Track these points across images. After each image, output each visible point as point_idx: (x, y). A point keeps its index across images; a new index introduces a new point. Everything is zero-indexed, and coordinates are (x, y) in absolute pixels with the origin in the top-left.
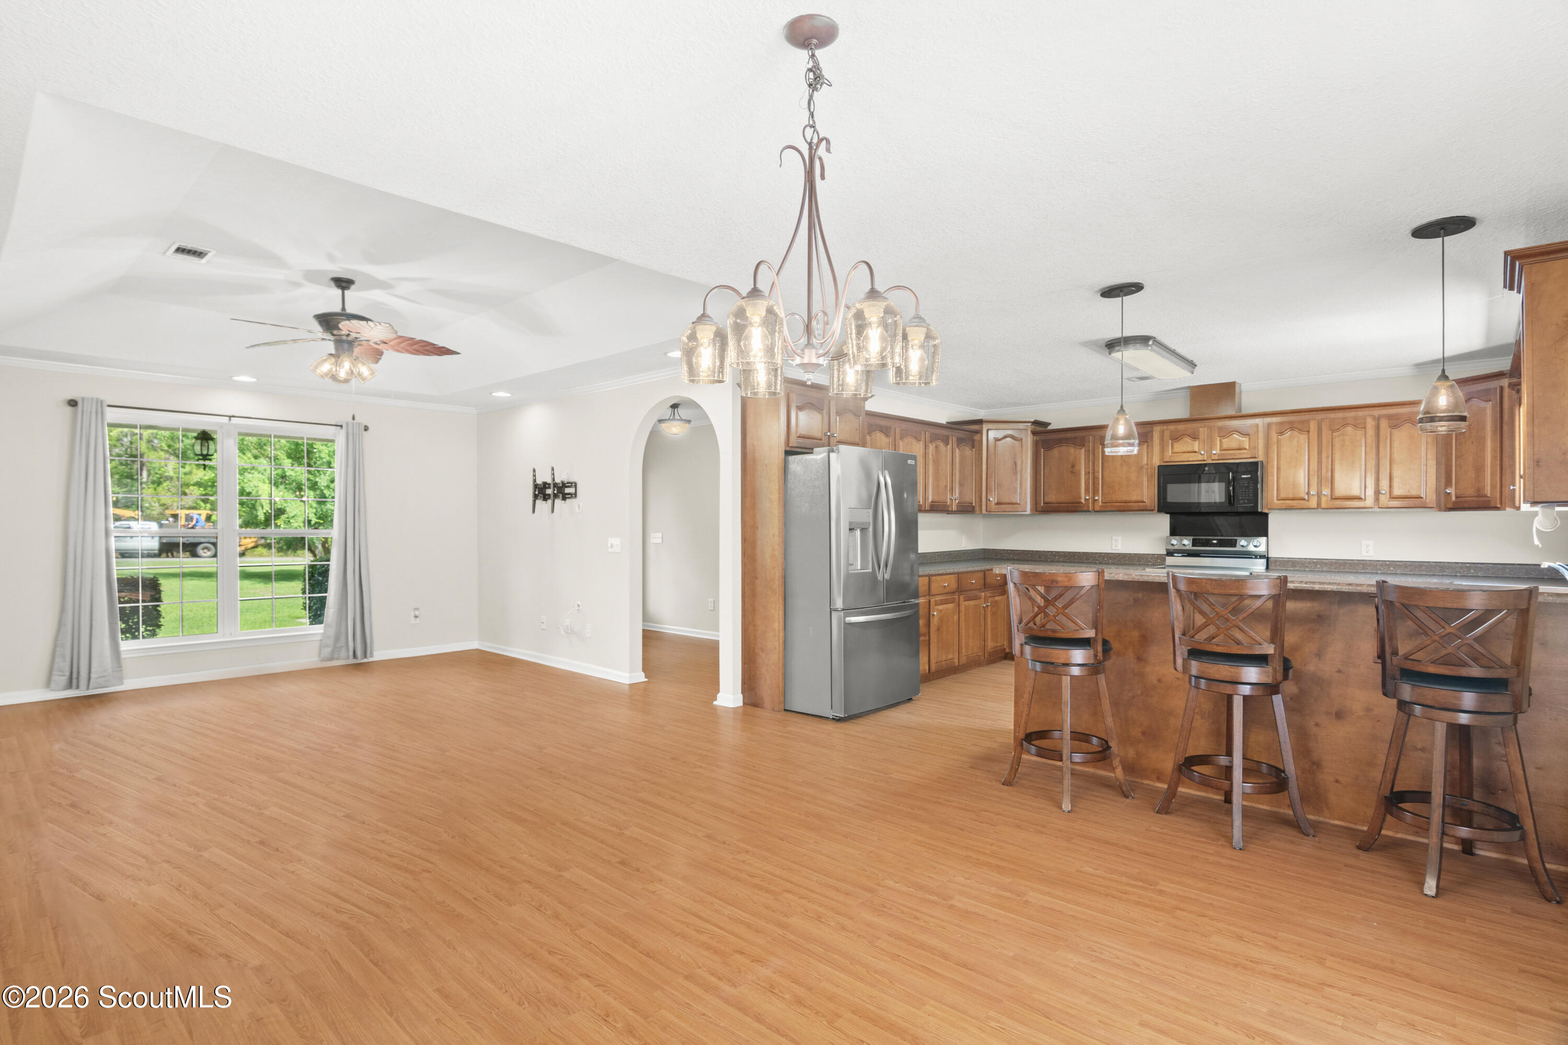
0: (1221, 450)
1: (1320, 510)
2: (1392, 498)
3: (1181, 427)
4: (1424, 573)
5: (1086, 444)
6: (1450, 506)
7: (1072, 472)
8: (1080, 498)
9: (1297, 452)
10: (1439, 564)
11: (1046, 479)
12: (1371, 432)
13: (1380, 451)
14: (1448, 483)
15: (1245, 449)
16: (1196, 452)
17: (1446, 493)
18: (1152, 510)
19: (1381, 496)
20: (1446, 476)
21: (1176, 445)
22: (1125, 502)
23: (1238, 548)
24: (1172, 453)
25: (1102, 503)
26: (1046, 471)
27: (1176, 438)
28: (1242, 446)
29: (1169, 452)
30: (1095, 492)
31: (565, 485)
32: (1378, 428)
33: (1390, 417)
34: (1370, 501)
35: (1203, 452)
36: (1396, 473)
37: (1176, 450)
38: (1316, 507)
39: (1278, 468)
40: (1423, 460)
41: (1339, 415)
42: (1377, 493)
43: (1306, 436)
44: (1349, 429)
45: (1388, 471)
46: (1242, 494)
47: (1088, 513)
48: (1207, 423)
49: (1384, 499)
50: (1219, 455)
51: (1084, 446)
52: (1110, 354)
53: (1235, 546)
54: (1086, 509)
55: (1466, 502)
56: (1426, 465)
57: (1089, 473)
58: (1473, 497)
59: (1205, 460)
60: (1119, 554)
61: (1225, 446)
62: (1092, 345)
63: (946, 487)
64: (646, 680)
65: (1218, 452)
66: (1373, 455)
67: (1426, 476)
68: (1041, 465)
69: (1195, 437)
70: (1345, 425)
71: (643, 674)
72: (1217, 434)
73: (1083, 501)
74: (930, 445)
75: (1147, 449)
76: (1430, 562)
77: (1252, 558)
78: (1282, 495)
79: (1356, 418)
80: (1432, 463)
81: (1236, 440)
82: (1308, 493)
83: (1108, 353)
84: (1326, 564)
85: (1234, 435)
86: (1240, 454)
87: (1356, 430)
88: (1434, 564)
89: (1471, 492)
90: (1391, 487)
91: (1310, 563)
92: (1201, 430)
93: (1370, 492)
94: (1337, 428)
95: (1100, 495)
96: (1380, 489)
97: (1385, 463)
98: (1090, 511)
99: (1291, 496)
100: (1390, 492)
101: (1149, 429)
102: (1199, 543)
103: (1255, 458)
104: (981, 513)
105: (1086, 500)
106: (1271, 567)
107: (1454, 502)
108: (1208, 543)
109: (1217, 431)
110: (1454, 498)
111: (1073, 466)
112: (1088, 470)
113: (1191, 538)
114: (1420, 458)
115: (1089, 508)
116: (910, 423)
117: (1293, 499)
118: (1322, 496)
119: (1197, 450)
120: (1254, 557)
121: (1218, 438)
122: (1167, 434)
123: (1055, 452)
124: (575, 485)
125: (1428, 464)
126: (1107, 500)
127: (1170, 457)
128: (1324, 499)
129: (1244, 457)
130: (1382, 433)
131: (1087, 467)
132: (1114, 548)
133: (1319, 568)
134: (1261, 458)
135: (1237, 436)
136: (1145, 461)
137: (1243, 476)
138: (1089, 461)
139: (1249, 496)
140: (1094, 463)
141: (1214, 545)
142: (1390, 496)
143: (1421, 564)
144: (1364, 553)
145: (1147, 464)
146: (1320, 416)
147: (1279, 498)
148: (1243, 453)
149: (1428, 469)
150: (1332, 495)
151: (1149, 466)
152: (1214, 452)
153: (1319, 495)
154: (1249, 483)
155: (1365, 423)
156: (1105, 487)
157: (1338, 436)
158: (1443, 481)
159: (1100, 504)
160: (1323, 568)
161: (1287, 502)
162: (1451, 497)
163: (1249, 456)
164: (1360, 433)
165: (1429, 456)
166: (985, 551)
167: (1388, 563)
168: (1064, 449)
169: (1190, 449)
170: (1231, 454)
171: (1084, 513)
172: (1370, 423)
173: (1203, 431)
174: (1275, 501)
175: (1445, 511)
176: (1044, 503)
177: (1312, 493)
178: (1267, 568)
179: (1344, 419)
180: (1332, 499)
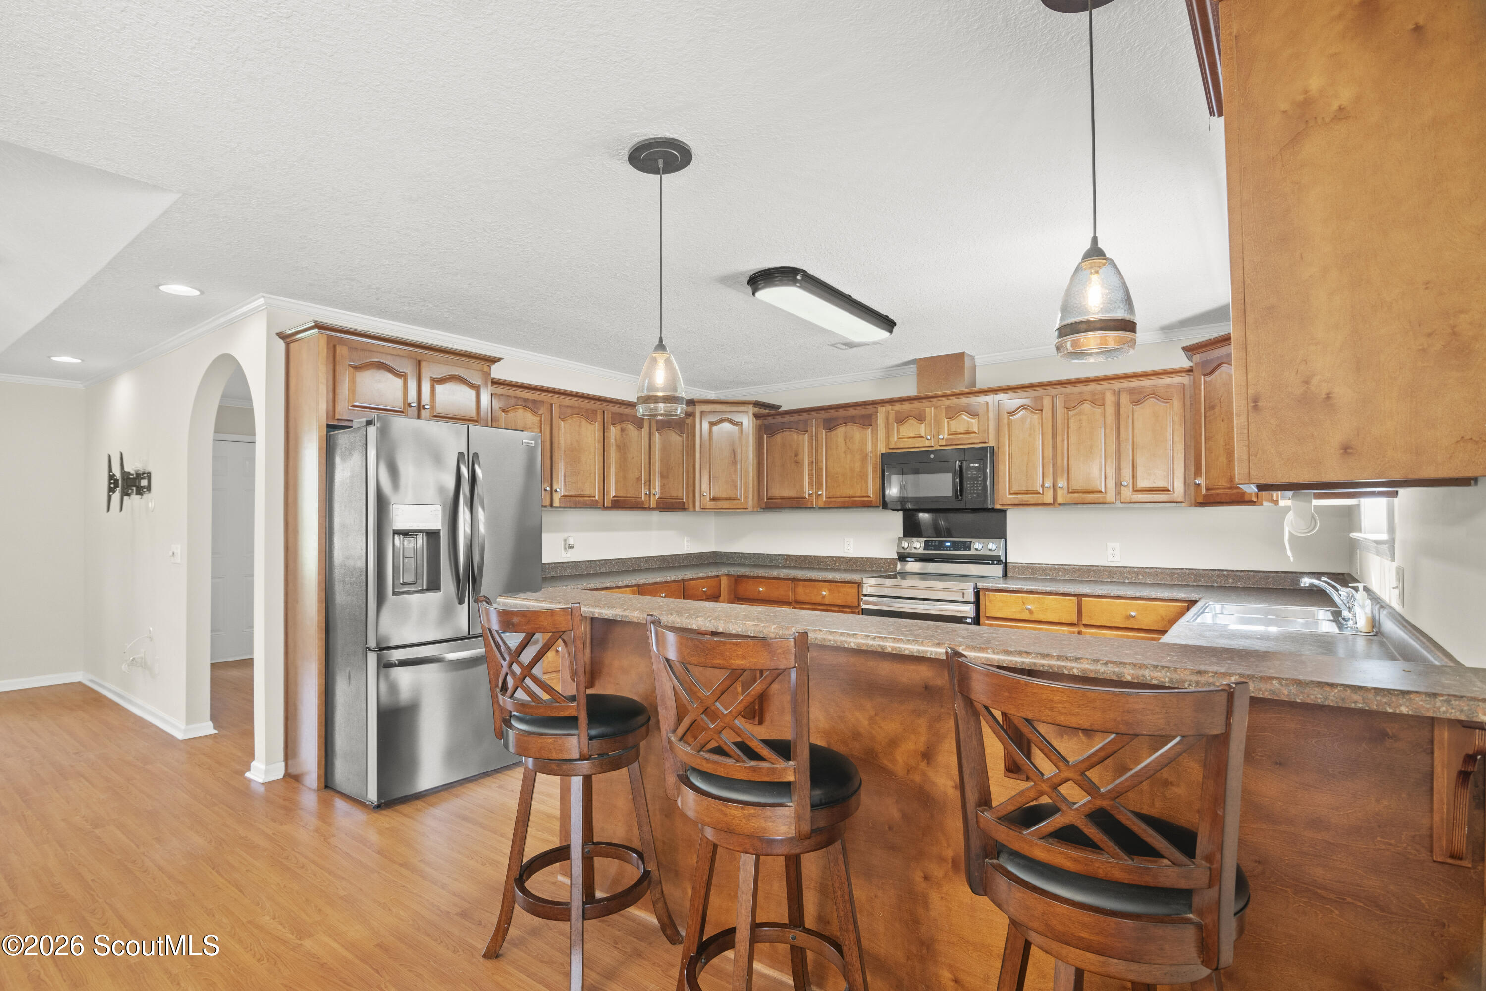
0: (949, 435)
1: (1057, 506)
2: (1137, 490)
3: (906, 407)
4: (1176, 582)
5: (809, 429)
6: (1200, 500)
7: (796, 462)
8: (805, 492)
9: (1030, 435)
10: (1194, 572)
11: (769, 469)
12: (1110, 410)
13: (1121, 432)
14: (1198, 472)
15: (975, 432)
16: (922, 437)
17: (1195, 483)
18: (878, 507)
19: (1123, 488)
20: (1195, 465)
21: (901, 428)
22: (850, 497)
23: (972, 552)
24: (898, 438)
25: (826, 498)
26: (769, 461)
27: (901, 420)
28: (970, 429)
29: (894, 437)
30: (819, 486)
31: (139, 476)
32: (1118, 405)
33: (1131, 392)
34: (1111, 496)
35: (929, 437)
36: (1139, 461)
37: (901, 435)
38: (1051, 502)
39: (1009, 455)
40: (1170, 443)
41: (1076, 389)
42: (1119, 484)
43: (1039, 416)
44: (1086, 407)
45: (1131, 458)
46: (970, 487)
47: (812, 510)
48: (934, 402)
49: (1127, 493)
50: (947, 440)
51: (807, 431)
52: (754, 294)
53: (970, 550)
54: (809, 506)
55: (1217, 495)
56: (1173, 450)
57: (813, 462)
58: (1225, 488)
59: (932, 447)
60: (851, 559)
61: (953, 430)
62: (728, 280)
63: (639, 479)
64: (216, 732)
65: (946, 436)
66: (1113, 438)
67: (1173, 464)
68: (764, 454)
69: (921, 419)
70: (1081, 402)
71: (211, 724)
72: (943, 415)
73: (807, 497)
74: (612, 428)
75: (872, 433)
76: (1182, 569)
77: (988, 564)
78: (1015, 488)
79: (1093, 394)
80: (1180, 448)
81: (965, 421)
82: (1043, 486)
83: (751, 293)
84: (1068, 571)
85: (963, 416)
86: (969, 438)
87: (1094, 407)
88: (1188, 571)
89: (1223, 482)
90: (1134, 477)
91: (1051, 570)
92: (928, 410)
93: (1111, 483)
94: (1073, 405)
95: (824, 489)
96: (1122, 480)
97: (1127, 448)
98: (813, 508)
99: (1024, 489)
100: (1134, 484)
101: (874, 410)
102: (932, 545)
103: (985, 443)
104: (695, 511)
105: (810, 494)
106: (1010, 574)
107: (1205, 496)
108: (940, 546)
109: (944, 411)
110: (1204, 491)
111: (796, 455)
112: (811, 459)
113: (923, 540)
114: (1167, 440)
115: (813, 504)
116: (577, 399)
117: (1027, 493)
118: (1058, 489)
119: (923, 434)
120: (990, 562)
121: (946, 420)
122: (892, 415)
123: (778, 438)
124: (149, 476)
125: (1175, 450)
126: (831, 495)
127: (896, 442)
128: (1060, 493)
129: (973, 442)
130: (1123, 410)
131: (811, 455)
132: (846, 551)
133: (1062, 576)
134: (991, 444)
135: (966, 418)
136: (869, 448)
137: (971, 465)
138: (812, 448)
139: (977, 489)
140: (817, 451)
141: (947, 548)
142: (1133, 488)
143: (1173, 571)
144: (1110, 559)
145: (872, 452)
146: (1054, 391)
147: (1012, 492)
148: (972, 438)
149: (1175, 455)
150: (1068, 488)
151: (874, 453)
152: (941, 437)
153: (1054, 487)
154: (977, 474)
155: (1104, 399)
156: (829, 480)
157: (1075, 415)
158: (1193, 469)
159: (824, 499)
160: (1065, 576)
161: (1020, 496)
162: (1201, 490)
163: (978, 441)
164: (1098, 411)
165: (1177, 439)
166: (715, 554)
167: (1136, 570)
168: (786, 434)
169: (916, 434)
170: (959, 439)
171: (808, 510)
172: (1110, 398)
173: (930, 412)
174: (1008, 496)
175: (1196, 506)
176: (767, 499)
177: (1046, 485)
178: (1005, 575)
179: (1080, 394)
180: (1069, 492)
